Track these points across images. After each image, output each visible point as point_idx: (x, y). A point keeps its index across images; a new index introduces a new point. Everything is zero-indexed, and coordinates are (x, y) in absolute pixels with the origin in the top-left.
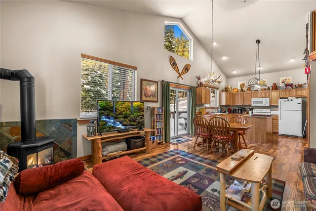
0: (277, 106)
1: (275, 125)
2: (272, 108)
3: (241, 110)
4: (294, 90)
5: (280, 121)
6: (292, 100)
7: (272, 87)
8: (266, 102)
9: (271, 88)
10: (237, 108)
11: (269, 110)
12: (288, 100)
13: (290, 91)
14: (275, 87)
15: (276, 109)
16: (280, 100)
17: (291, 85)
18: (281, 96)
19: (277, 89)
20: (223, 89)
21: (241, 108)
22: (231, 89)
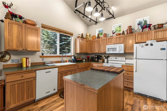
0: (132, 54)
1: (129, 78)
2: (127, 56)
3: (97, 58)
4: (153, 32)
5: (135, 73)
6: (152, 45)
7: (127, 31)
8: (120, 48)
9: (126, 33)
10: (94, 56)
11: (123, 59)
12: (147, 45)
13: (147, 33)
14: (131, 31)
15: (131, 57)
16: (135, 45)
17: (149, 26)
18: (137, 41)
19: (132, 33)
20: (79, 35)
21: (97, 56)
22: (90, 36)
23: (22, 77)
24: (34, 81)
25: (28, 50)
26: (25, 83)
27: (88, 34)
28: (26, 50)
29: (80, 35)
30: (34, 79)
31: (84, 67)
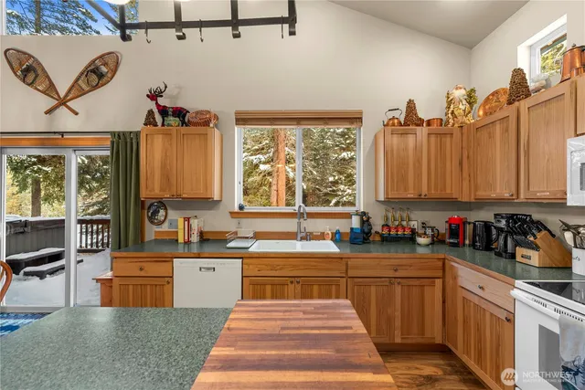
10: (490, 218)
20: (391, 115)
21: (511, 217)
22: (470, 104)
23: (141, 269)
24: (167, 287)
25: (184, 196)
26: (149, 287)
27: (459, 94)
28: (179, 196)
29: (396, 114)
30: (168, 283)
31: (391, 274)
